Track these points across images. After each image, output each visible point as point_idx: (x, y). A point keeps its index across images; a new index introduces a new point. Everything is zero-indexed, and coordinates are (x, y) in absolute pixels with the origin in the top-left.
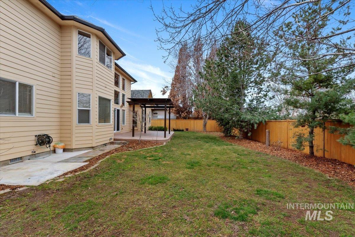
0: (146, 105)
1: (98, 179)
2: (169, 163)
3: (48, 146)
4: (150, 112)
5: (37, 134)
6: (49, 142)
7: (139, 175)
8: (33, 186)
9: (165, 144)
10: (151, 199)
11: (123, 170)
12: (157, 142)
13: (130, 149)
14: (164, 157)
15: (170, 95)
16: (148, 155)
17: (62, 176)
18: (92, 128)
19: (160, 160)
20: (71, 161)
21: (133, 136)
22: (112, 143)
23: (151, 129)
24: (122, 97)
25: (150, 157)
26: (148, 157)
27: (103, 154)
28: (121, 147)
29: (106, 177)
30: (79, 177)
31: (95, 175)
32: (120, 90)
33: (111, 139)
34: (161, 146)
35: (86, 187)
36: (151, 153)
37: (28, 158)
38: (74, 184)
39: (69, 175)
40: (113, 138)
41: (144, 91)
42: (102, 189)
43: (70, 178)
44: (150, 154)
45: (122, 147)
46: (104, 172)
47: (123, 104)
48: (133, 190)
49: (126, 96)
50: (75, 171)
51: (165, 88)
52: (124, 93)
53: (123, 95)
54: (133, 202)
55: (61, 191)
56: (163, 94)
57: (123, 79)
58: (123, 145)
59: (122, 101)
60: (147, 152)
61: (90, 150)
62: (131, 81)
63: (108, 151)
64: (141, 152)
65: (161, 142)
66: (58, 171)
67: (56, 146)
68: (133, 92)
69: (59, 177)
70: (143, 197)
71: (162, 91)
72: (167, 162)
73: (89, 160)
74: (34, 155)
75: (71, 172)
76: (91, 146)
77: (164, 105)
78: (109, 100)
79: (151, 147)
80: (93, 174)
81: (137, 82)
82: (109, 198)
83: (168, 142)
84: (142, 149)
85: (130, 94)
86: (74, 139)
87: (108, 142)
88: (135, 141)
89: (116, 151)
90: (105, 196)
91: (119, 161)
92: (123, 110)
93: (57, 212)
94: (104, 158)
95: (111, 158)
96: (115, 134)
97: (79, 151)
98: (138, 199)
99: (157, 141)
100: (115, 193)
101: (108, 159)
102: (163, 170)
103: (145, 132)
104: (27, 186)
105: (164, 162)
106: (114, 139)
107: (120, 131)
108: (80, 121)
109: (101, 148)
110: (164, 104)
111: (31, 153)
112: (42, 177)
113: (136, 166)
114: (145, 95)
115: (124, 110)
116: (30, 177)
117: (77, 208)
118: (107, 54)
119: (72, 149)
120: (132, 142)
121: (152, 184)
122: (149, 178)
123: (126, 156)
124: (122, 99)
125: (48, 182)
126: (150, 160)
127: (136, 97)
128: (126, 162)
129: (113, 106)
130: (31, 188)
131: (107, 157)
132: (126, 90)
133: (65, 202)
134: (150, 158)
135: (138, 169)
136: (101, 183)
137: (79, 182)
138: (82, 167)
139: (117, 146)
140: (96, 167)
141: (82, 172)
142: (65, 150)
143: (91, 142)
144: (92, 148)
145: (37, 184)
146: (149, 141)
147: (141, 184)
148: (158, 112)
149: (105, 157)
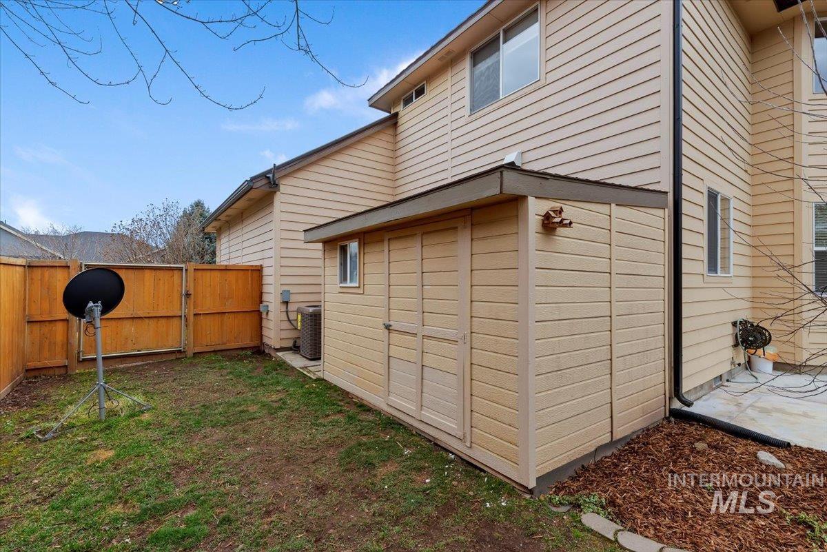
6: (764, 342)
37: (726, 376)
86: (807, 337)
111: (730, 367)
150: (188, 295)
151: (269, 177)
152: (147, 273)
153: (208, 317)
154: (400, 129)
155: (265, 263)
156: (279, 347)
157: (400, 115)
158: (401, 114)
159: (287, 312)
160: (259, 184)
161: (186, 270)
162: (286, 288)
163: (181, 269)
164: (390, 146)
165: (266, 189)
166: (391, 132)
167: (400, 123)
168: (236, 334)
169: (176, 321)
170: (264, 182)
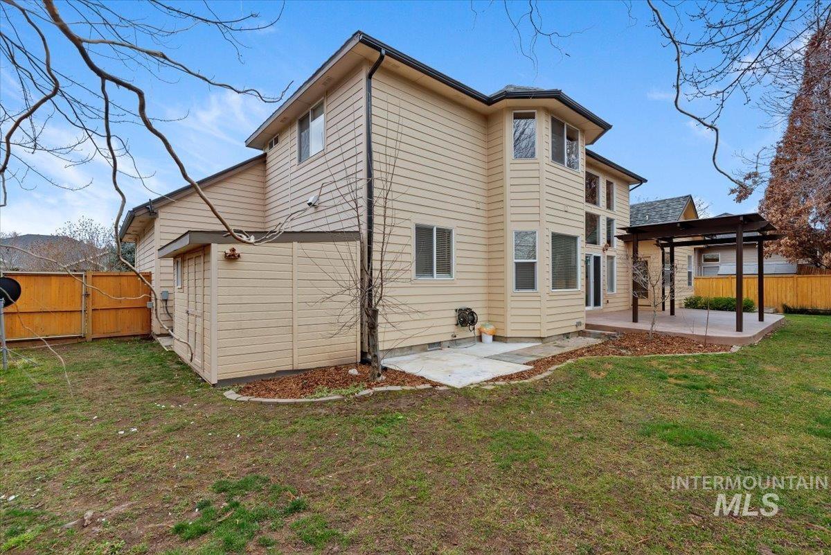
0: (675, 240)
1: (549, 400)
2: (740, 403)
3: (471, 327)
4: (689, 257)
5: (458, 308)
6: (473, 322)
7: (639, 414)
8: (454, 388)
9: (735, 349)
10: (662, 474)
11: (601, 395)
12: (707, 342)
13: (624, 351)
14: (725, 386)
15: (768, 198)
16: (672, 372)
17: (491, 381)
18: (538, 299)
19: (711, 391)
20: (505, 359)
21: (635, 320)
22: (581, 334)
23: (692, 304)
24: (605, 227)
25: (676, 378)
26: (671, 376)
27: (561, 354)
28: (600, 344)
29: (563, 400)
30: (517, 389)
31: (544, 393)
32: (600, 210)
33: (579, 324)
34: (721, 353)
35: (527, 408)
36: (684, 368)
37: (448, 344)
38: (507, 399)
39: (502, 383)
40: (584, 322)
41: (667, 202)
42: (554, 421)
43: (502, 386)
44: (679, 370)
45: (605, 344)
46: (559, 390)
47: (609, 242)
48: (618, 441)
49: (615, 222)
50: (510, 377)
51: (746, 178)
52: (611, 216)
53: (610, 222)
54: (616, 464)
55: (490, 405)
56: (739, 199)
57: (609, 184)
58: (607, 339)
59: (605, 237)
60: (671, 365)
61: (537, 344)
62: (628, 183)
63: (571, 349)
64: (654, 363)
65: (725, 344)
66: (485, 371)
67: (482, 330)
68: (636, 210)
69: (487, 381)
70: (643, 462)
71: (733, 191)
72: (734, 401)
73: (534, 363)
74: (455, 342)
75: (504, 378)
76: (539, 336)
77: (734, 236)
78: (574, 239)
79: (687, 354)
80: (540, 388)
81: (646, 181)
82: (566, 441)
83: (751, 346)
84: (658, 355)
85: (629, 216)
86: (509, 319)
87: (574, 329)
88: (640, 333)
89: (588, 351)
90: (559, 433)
91: (593, 375)
92: (608, 256)
93: (483, 433)
94: (561, 362)
95: (576, 365)
96: (589, 314)
97: (518, 342)
98: (629, 463)
99: (706, 337)
100: (580, 436)
101: (570, 367)
102: (713, 417)
103: (672, 312)
104: (448, 386)
105: (723, 400)
106: (587, 325)
107: (601, 307)
108: (519, 286)
109: (558, 342)
110: (733, 233)
111: (450, 338)
112: (464, 377)
113: (634, 391)
114: (671, 211)
115: (611, 258)
116: (451, 373)
117: (511, 438)
118: (568, 138)
119: (506, 337)
120: (628, 334)
121: (670, 441)
122: (667, 428)
123: (610, 367)
124: (605, 232)
125: (472, 387)
126: (677, 385)
127: (646, 221)
128: (610, 379)
129: (583, 250)
130: (453, 390)
131: (569, 361)
132: (615, 208)
133: (494, 423)
134: (678, 382)
135: (638, 399)
136: (552, 408)
137: (516, 397)
138: (522, 372)
139: (591, 341)
140: (545, 378)
141: (521, 382)
142: (495, 338)
143: (537, 327)
144: (541, 339)
145: (459, 386)
146: (681, 336)
147: (642, 434)
148: (719, 255)
149: (565, 361)
150: (87, 295)
151: (148, 208)
152: (54, 280)
153: (104, 311)
154: (269, 165)
155: (153, 271)
156: (159, 333)
157: (268, 156)
158: (268, 154)
159: (166, 307)
160: (141, 213)
161: (86, 276)
162: (164, 290)
163: (81, 276)
164: (261, 179)
165: (147, 217)
166: (261, 168)
167: (268, 161)
168: (130, 324)
169: (77, 315)
170: (146, 211)
